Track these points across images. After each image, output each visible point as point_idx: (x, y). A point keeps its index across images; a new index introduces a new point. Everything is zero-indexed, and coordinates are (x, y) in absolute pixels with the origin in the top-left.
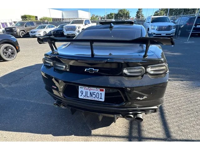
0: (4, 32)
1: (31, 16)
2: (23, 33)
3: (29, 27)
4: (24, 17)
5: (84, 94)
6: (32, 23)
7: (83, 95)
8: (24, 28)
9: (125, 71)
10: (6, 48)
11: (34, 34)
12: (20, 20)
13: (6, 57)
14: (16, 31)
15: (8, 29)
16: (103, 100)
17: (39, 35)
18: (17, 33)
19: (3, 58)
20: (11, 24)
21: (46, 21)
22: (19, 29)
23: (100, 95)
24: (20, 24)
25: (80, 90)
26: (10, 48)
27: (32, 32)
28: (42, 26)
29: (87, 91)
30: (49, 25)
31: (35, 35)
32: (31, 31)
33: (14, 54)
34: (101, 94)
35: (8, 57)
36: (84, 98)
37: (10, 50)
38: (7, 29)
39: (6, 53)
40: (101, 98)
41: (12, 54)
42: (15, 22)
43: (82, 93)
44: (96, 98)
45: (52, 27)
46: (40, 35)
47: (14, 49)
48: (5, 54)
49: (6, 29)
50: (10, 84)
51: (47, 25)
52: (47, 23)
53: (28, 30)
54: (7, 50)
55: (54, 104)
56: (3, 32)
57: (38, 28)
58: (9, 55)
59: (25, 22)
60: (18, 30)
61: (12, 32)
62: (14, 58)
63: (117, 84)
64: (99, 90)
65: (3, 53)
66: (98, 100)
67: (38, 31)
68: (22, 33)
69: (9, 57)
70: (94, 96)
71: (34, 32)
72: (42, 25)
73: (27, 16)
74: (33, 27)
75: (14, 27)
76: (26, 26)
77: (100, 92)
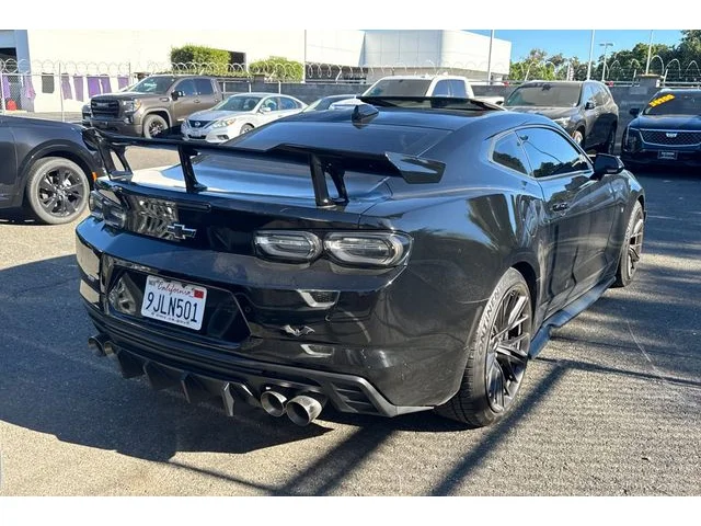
0: (89, 115)
1: (215, 51)
2: (160, 123)
3: (186, 101)
4: (182, 57)
5: (155, 304)
6: (204, 86)
7: (151, 308)
8: (166, 103)
9: (263, 241)
10: (54, 173)
11: (200, 132)
12: (164, 65)
13: (47, 210)
14: (130, 116)
15: (103, 101)
16: (197, 326)
17: (219, 136)
18: (132, 123)
19: (36, 209)
20: (123, 81)
21: (270, 78)
22: (146, 104)
23: (193, 308)
24: (154, 85)
25: (148, 288)
26: (67, 174)
27: (193, 123)
28: (244, 99)
29: (163, 292)
30: (279, 95)
31: (204, 137)
32: (193, 117)
33: (76, 199)
34: (195, 305)
35: (55, 210)
36: (154, 317)
37: (67, 182)
38: (99, 104)
39: (50, 193)
40: (194, 320)
41: (72, 198)
42: (140, 76)
43: (151, 301)
44: (182, 318)
45: (290, 106)
46: (225, 137)
47: (81, 181)
48: (45, 196)
49: (94, 101)
50: (15, 295)
51: (267, 97)
52: (273, 88)
53: (180, 116)
54: (55, 181)
55: (91, 341)
56: (84, 115)
57: (224, 108)
58: (59, 203)
59: (176, 79)
60: (141, 110)
61: (116, 115)
62: (75, 214)
63: (231, 274)
64: (192, 294)
65: (41, 191)
66: (186, 325)
67: (220, 119)
68: (155, 123)
69: (58, 208)
70: (178, 311)
71: (203, 124)
72: (250, 94)
73: (195, 53)
74: (204, 100)
75: (127, 98)
76: (175, 96)
77: (194, 300)
